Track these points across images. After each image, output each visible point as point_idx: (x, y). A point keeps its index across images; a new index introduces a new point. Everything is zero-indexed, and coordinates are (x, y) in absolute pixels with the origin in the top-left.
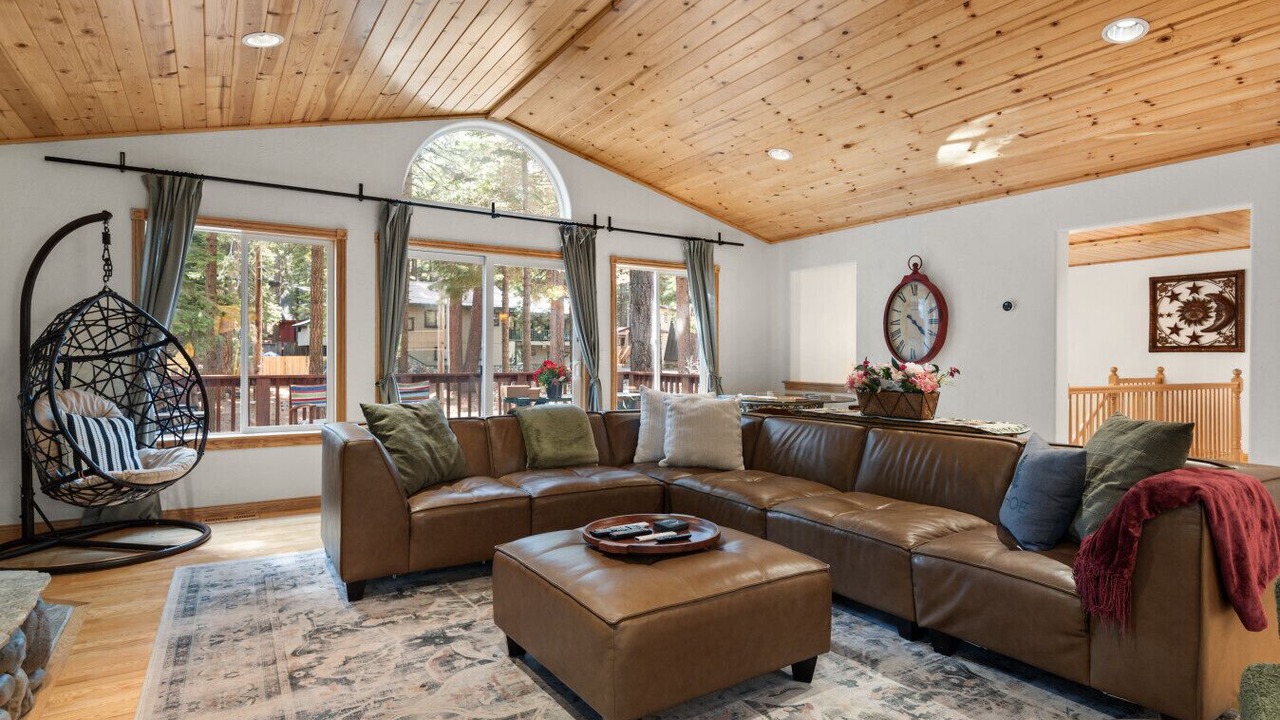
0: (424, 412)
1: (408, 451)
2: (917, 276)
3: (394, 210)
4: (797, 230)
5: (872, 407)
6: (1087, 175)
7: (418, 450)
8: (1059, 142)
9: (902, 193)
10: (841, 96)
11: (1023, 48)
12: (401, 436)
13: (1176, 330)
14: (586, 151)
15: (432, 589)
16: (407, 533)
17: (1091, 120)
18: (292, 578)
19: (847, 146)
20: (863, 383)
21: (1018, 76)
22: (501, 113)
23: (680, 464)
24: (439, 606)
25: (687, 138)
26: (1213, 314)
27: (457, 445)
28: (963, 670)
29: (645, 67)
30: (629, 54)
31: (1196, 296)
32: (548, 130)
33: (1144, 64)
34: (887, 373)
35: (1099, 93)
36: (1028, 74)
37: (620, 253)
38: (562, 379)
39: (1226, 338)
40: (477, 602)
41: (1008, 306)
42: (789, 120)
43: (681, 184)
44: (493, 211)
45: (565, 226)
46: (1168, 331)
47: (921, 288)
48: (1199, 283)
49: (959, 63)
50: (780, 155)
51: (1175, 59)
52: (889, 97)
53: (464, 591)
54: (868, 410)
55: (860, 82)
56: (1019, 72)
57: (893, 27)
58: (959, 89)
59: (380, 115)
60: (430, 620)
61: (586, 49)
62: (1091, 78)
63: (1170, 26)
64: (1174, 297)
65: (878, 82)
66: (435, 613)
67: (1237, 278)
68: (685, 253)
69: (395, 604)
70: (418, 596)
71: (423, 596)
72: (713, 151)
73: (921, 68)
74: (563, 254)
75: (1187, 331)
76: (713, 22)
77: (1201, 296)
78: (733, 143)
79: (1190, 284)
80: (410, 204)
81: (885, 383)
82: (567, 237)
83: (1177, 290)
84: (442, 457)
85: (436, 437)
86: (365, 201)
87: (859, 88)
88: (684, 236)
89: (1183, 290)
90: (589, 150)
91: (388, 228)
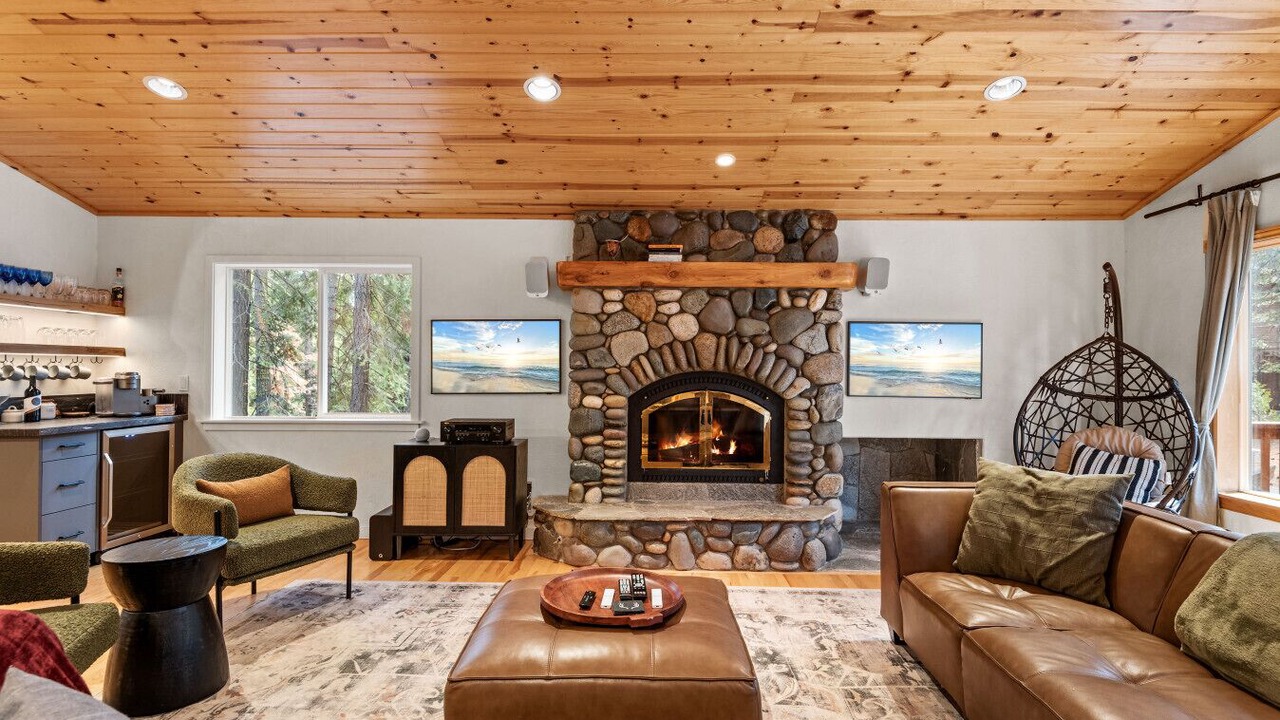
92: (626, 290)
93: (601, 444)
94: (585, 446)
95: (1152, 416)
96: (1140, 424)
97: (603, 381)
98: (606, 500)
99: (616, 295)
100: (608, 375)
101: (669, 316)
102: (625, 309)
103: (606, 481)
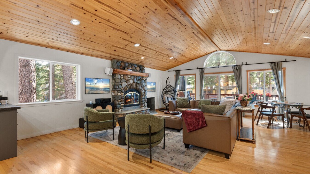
3: (202, 69)
44: (219, 66)
45: (233, 67)
68: (271, 66)
74: (233, 72)
86: (198, 69)
88: (270, 62)
92: (124, 75)
93: (120, 102)
94: (118, 102)
95: (171, 93)
96: (170, 94)
97: (121, 90)
98: (122, 111)
99: (122, 76)
100: (121, 89)
101: (129, 80)
102: (123, 78)
103: (122, 108)
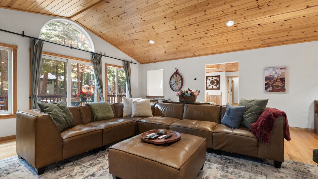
0: (60, 105)
1: (58, 118)
2: (177, 73)
3: (37, 42)
4: (150, 61)
5: (183, 100)
6: (211, 54)
7: (61, 118)
8: (209, 46)
9: (175, 55)
10: (171, 29)
11: (211, 24)
12: (55, 113)
13: (210, 86)
14: (99, 34)
15: (70, 164)
16: (62, 147)
17: (216, 42)
18: (6, 170)
19: (168, 42)
20: (181, 94)
21: (208, 30)
22: (74, 19)
23: (137, 116)
24: (77, 170)
25: (129, 34)
26: (215, 83)
27: (72, 115)
28: (226, 159)
29: (124, 12)
30: (121, 7)
31: (213, 80)
32: (88, 27)
33: (230, 31)
34: (187, 92)
35: (220, 37)
36: (210, 30)
37: (108, 63)
38: (86, 96)
39: (217, 87)
40: (90, 165)
41: (195, 79)
42: (157, 33)
43: (124, 47)
44: (71, 46)
45: (93, 54)
46: (208, 86)
47: (178, 75)
48: (213, 78)
49: (198, 25)
50: (152, 42)
51: (236, 31)
52: (181, 31)
53: (83, 162)
54: (181, 100)
55: (176, 26)
56: (208, 29)
57: (188, 13)
58: (196, 31)
59: (31, 10)
60: (77, 176)
61: (108, 3)
62: (220, 33)
63: (238, 24)
64: (209, 80)
65: (181, 26)
66: (78, 172)
67: (219, 77)
68: (124, 65)
69: (59, 173)
70: (66, 168)
71: (68, 167)
72: (135, 39)
73: (190, 25)
74: (92, 61)
75: (211, 86)
76: (147, 3)
77: (214, 80)
78: (141, 37)
79: (212, 78)
80: (43, 40)
81: (186, 94)
82: (94, 57)
83: (210, 79)
84: (68, 120)
85: (66, 113)
86: (25, 37)
87: (175, 28)
88: (124, 60)
89: (211, 78)
90: (100, 34)
91: (34, 47)
